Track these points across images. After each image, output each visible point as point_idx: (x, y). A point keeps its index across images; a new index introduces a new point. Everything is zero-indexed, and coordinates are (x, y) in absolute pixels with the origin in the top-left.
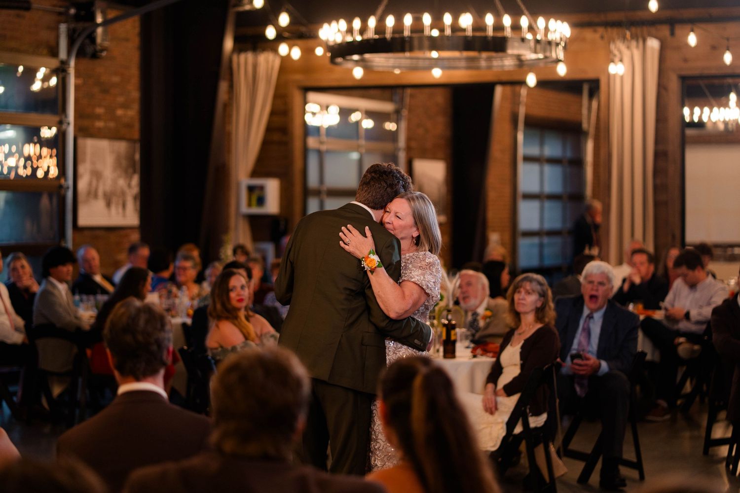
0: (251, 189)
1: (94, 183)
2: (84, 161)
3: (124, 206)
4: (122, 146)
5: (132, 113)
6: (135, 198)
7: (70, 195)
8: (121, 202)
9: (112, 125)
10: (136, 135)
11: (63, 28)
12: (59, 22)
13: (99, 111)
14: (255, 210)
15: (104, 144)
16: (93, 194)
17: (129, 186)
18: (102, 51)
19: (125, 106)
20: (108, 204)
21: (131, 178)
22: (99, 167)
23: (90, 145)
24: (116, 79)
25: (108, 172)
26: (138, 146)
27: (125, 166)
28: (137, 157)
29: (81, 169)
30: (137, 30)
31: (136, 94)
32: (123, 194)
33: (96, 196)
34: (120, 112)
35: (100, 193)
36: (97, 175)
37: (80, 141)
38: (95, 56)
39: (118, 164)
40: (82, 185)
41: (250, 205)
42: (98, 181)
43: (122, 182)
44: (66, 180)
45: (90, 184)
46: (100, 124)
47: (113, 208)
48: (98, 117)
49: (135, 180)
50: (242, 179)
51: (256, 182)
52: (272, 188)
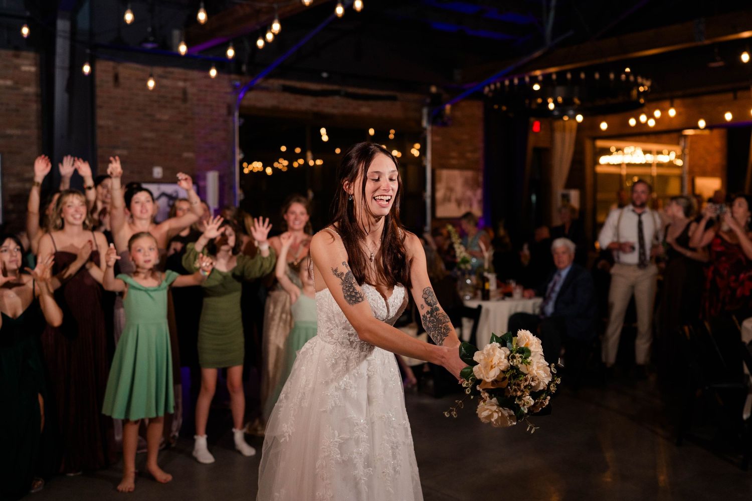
0: (564, 196)
1: (448, 194)
2: (441, 182)
3: (470, 206)
4: (469, 174)
5: (479, 155)
6: (479, 202)
7: (428, 201)
8: (468, 204)
9: (463, 162)
10: (481, 167)
11: (425, 111)
12: (423, 107)
13: (454, 154)
15: (456, 173)
16: (447, 199)
17: (475, 195)
18: (449, 121)
19: (472, 151)
20: (459, 204)
21: (476, 191)
22: (452, 185)
23: (445, 173)
24: (465, 137)
25: (459, 188)
26: (481, 173)
27: (471, 184)
28: (481, 179)
29: (438, 186)
30: (482, 111)
31: (480, 145)
32: (470, 199)
33: (450, 200)
34: (469, 155)
35: (453, 197)
36: (450, 189)
37: (438, 172)
38: (444, 124)
39: (466, 183)
40: (440, 195)
42: (451, 193)
43: (469, 193)
44: (426, 192)
45: (445, 195)
46: (454, 162)
48: (453, 158)
49: (479, 193)
50: (559, 189)
51: (565, 192)
52: (574, 195)
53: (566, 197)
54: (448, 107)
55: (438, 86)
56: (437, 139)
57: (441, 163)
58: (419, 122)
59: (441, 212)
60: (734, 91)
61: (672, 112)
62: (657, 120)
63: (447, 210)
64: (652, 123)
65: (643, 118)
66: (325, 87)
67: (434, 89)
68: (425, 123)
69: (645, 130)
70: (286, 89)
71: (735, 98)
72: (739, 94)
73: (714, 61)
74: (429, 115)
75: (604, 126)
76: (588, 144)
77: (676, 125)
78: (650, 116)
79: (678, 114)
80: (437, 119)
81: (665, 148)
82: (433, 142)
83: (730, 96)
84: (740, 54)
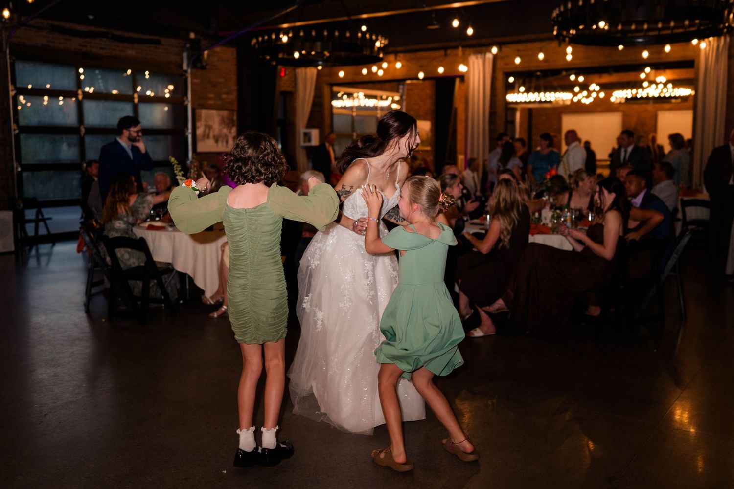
0: (306, 134)
1: (207, 131)
2: (200, 120)
3: (227, 142)
4: (225, 113)
5: (233, 96)
7: (190, 137)
8: (225, 140)
9: (219, 102)
10: (236, 108)
11: (185, 55)
12: (183, 51)
13: (211, 95)
14: (307, 144)
15: (213, 112)
16: (206, 136)
17: (230, 132)
18: (207, 65)
19: (228, 93)
20: (217, 141)
21: (231, 129)
22: (210, 123)
23: (204, 112)
24: (221, 80)
25: (216, 126)
26: (235, 113)
27: (227, 123)
28: (235, 118)
29: (198, 124)
30: (235, 56)
31: (234, 87)
32: (226, 136)
33: (208, 137)
34: (224, 96)
35: (211, 135)
36: (209, 127)
37: (198, 111)
38: (203, 68)
39: (222, 121)
40: (199, 132)
41: (305, 142)
42: (209, 130)
43: (225, 131)
44: (188, 129)
45: (204, 131)
46: (212, 102)
47: (220, 144)
48: (210, 99)
49: (234, 130)
50: (301, 129)
51: (307, 131)
52: (315, 133)
53: (307, 137)
54: (206, 52)
55: (196, 33)
56: (196, 81)
57: (201, 103)
58: (180, 66)
59: (201, 148)
60: (445, 49)
61: (399, 65)
62: (384, 70)
63: (207, 146)
64: (381, 73)
65: (374, 69)
66: (93, 29)
67: (192, 35)
68: (185, 67)
69: (374, 79)
70: (54, 29)
71: (446, 55)
72: (449, 51)
73: (432, 25)
74: (189, 59)
75: (341, 74)
76: (326, 90)
77: (399, 76)
78: (380, 68)
79: (403, 66)
80: (197, 62)
81: (384, 94)
82: (192, 84)
83: (442, 52)
84: (452, 20)
